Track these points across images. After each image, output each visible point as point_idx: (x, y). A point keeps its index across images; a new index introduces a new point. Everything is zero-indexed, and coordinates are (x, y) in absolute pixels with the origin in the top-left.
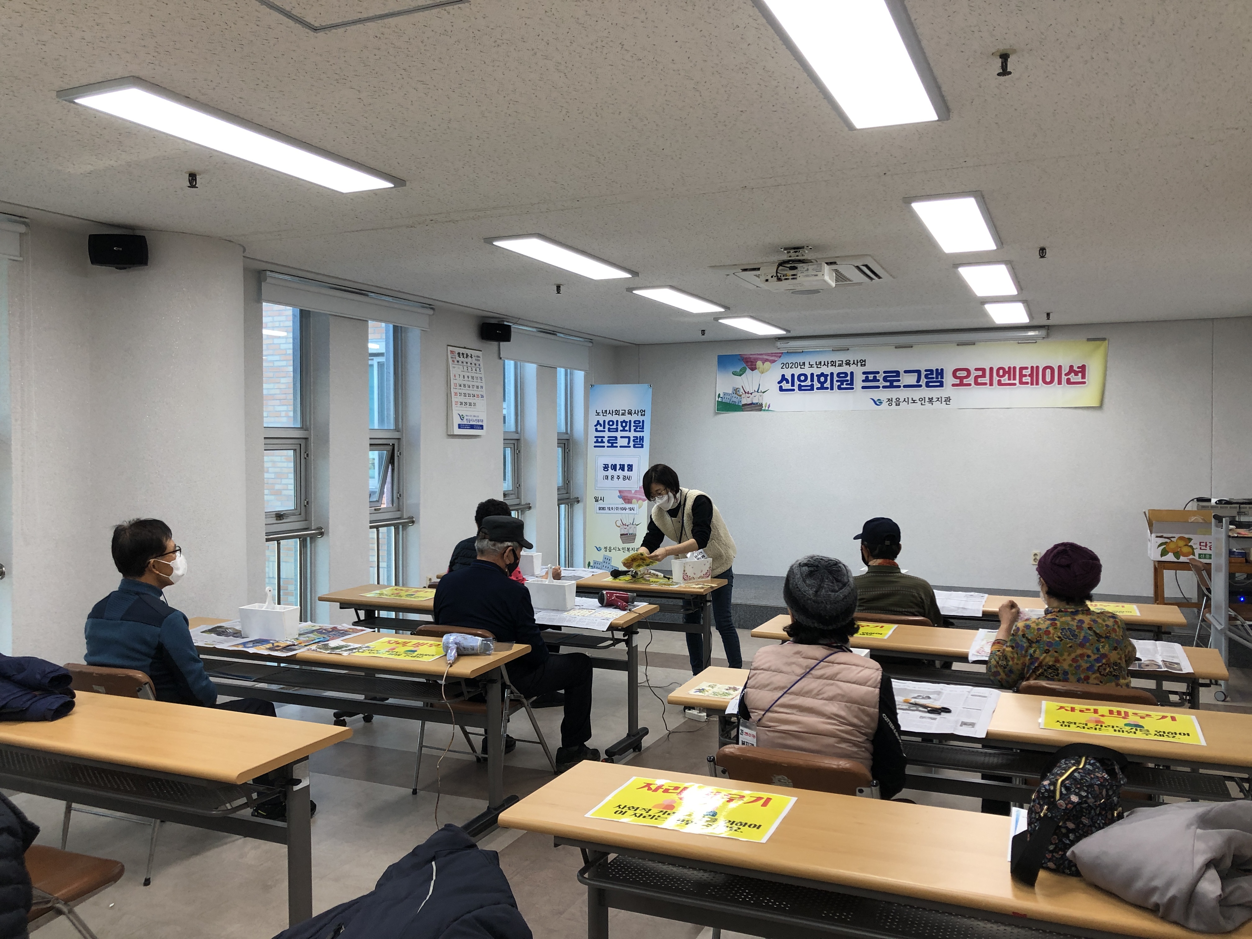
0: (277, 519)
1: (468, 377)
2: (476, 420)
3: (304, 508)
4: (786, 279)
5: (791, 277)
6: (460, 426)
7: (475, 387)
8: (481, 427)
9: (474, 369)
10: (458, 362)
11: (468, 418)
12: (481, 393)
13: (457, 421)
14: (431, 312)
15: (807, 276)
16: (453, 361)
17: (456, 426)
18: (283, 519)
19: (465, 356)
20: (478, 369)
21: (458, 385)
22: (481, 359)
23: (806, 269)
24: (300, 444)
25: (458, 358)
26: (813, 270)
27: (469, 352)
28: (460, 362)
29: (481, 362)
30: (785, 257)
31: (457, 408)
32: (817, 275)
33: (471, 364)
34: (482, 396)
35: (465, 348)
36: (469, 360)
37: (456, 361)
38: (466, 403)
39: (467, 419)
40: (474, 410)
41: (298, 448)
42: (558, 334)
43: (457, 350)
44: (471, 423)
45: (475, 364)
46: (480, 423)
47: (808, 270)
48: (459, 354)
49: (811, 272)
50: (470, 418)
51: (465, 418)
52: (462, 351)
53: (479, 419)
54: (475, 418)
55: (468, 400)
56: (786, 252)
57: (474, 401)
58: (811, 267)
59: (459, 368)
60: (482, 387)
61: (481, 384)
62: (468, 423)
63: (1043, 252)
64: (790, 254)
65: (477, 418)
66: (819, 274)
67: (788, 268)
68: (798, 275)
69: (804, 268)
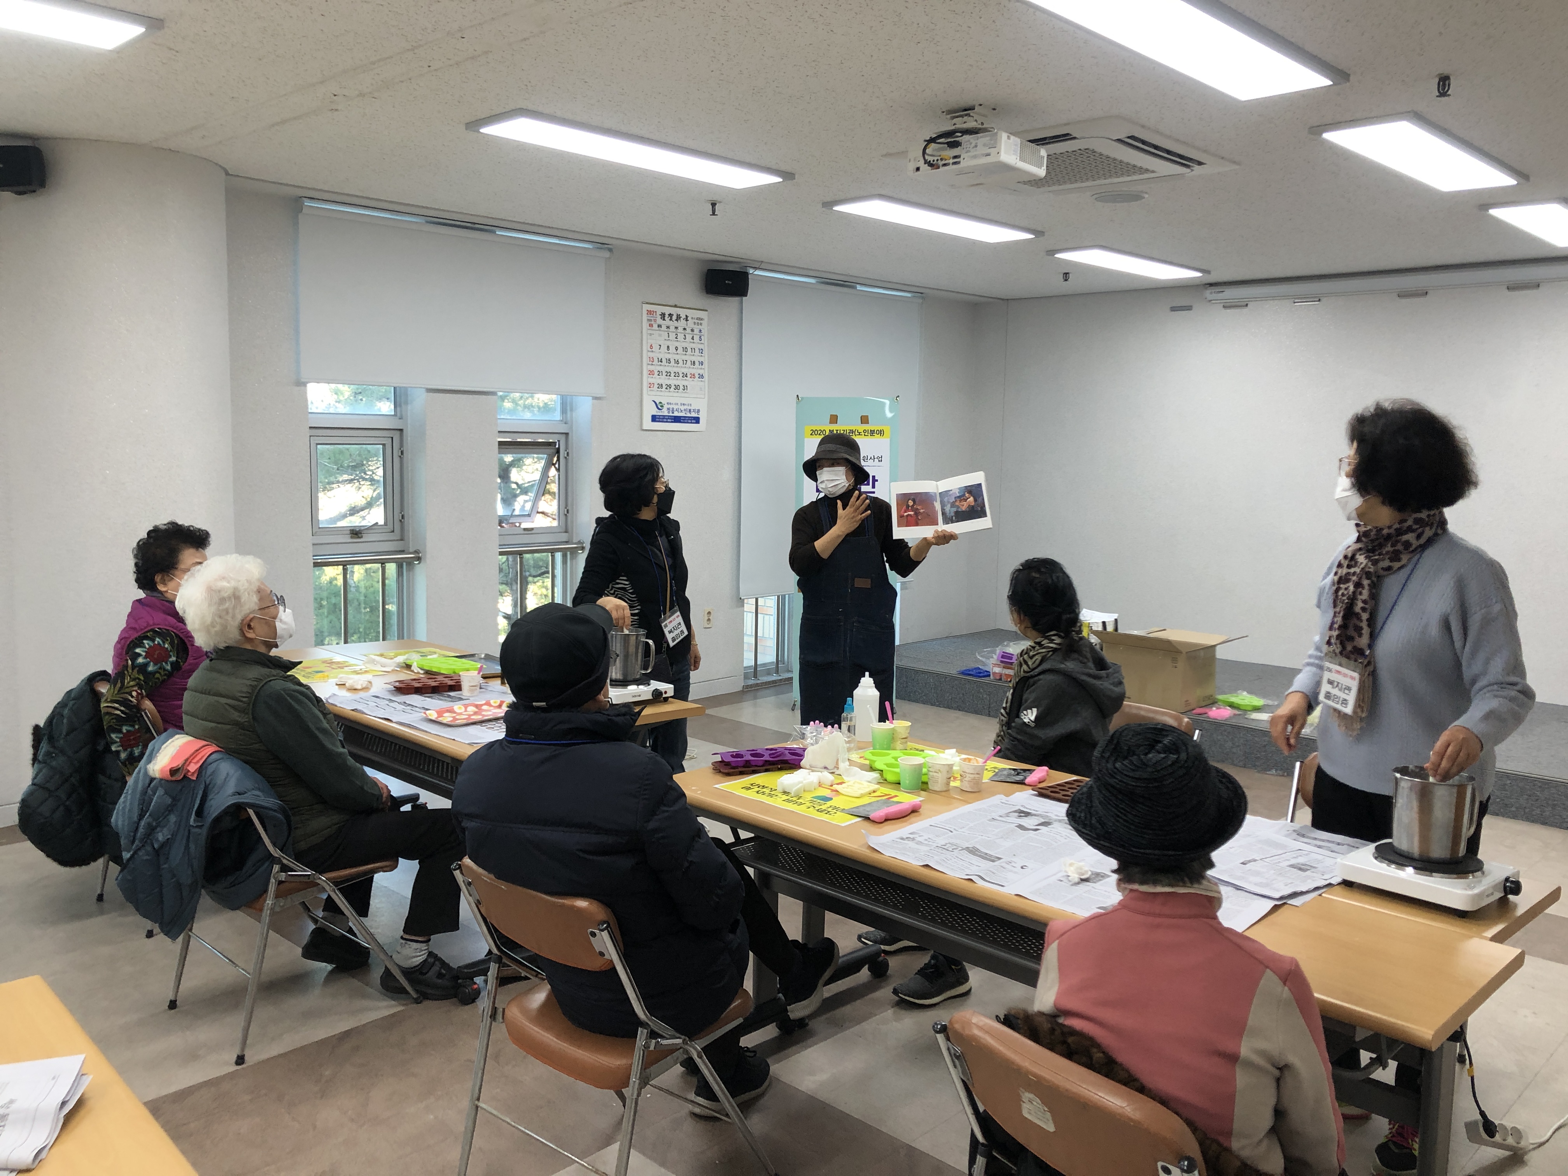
0: (352, 537)
1: (677, 349)
2: (685, 410)
3: (399, 523)
4: (945, 165)
5: (951, 161)
6: (654, 419)
7: (689, 362)
8: (697, 420)
9: (689, 337)
10: (660, 326)
11: (671, 407)
12: (701, 372)
13: (650, 410)
14: (607, 254)
15: (975, 157)
16: (651, 325)
17: (647, 419)
18: (362, 537)
19: (674, 318)
20: (696, 338)
21: (656, 360)
22: (705, 323)
23: (973, 145)
24: (392, 438)
25: (660, 321)
26: (984, 145)
27: (683, 313)
28: (664, 328)
29: (705, 327)
30: (947, 126)
31: (650, 393)
32: (988, 155)
33: (685, 329)
34: (701, 376)
35: (676, 306)
36: (682, 323)
37: (655, 326)
38: (669, 386)
39: (668, 409)
40: (683, 395)
41: (388, 442)
42: (859, 287)
43: (660, 310)
44: (676, 414)
45: (692, 330)
46: (693, 415)
47: (976, 146)
48: (663, 316)
49: (982, 150)
50: (675, 407)
51: (666, 406)
52: (667, 310)
53: (692, 408)
54: (683, 408)
55: (673, 381)
56: (949, 116)
57: (685, 383)
58: (981, 140)
59: (660, 335)
60: (702, 363)
61: (701, 359)
62: (671, 414)
63: (1444, 85)
64: (955, 120)
65: (689, 408)
66: (993, 151)
67: (946, 145)
68: (962, 157)
69: (971, 144)
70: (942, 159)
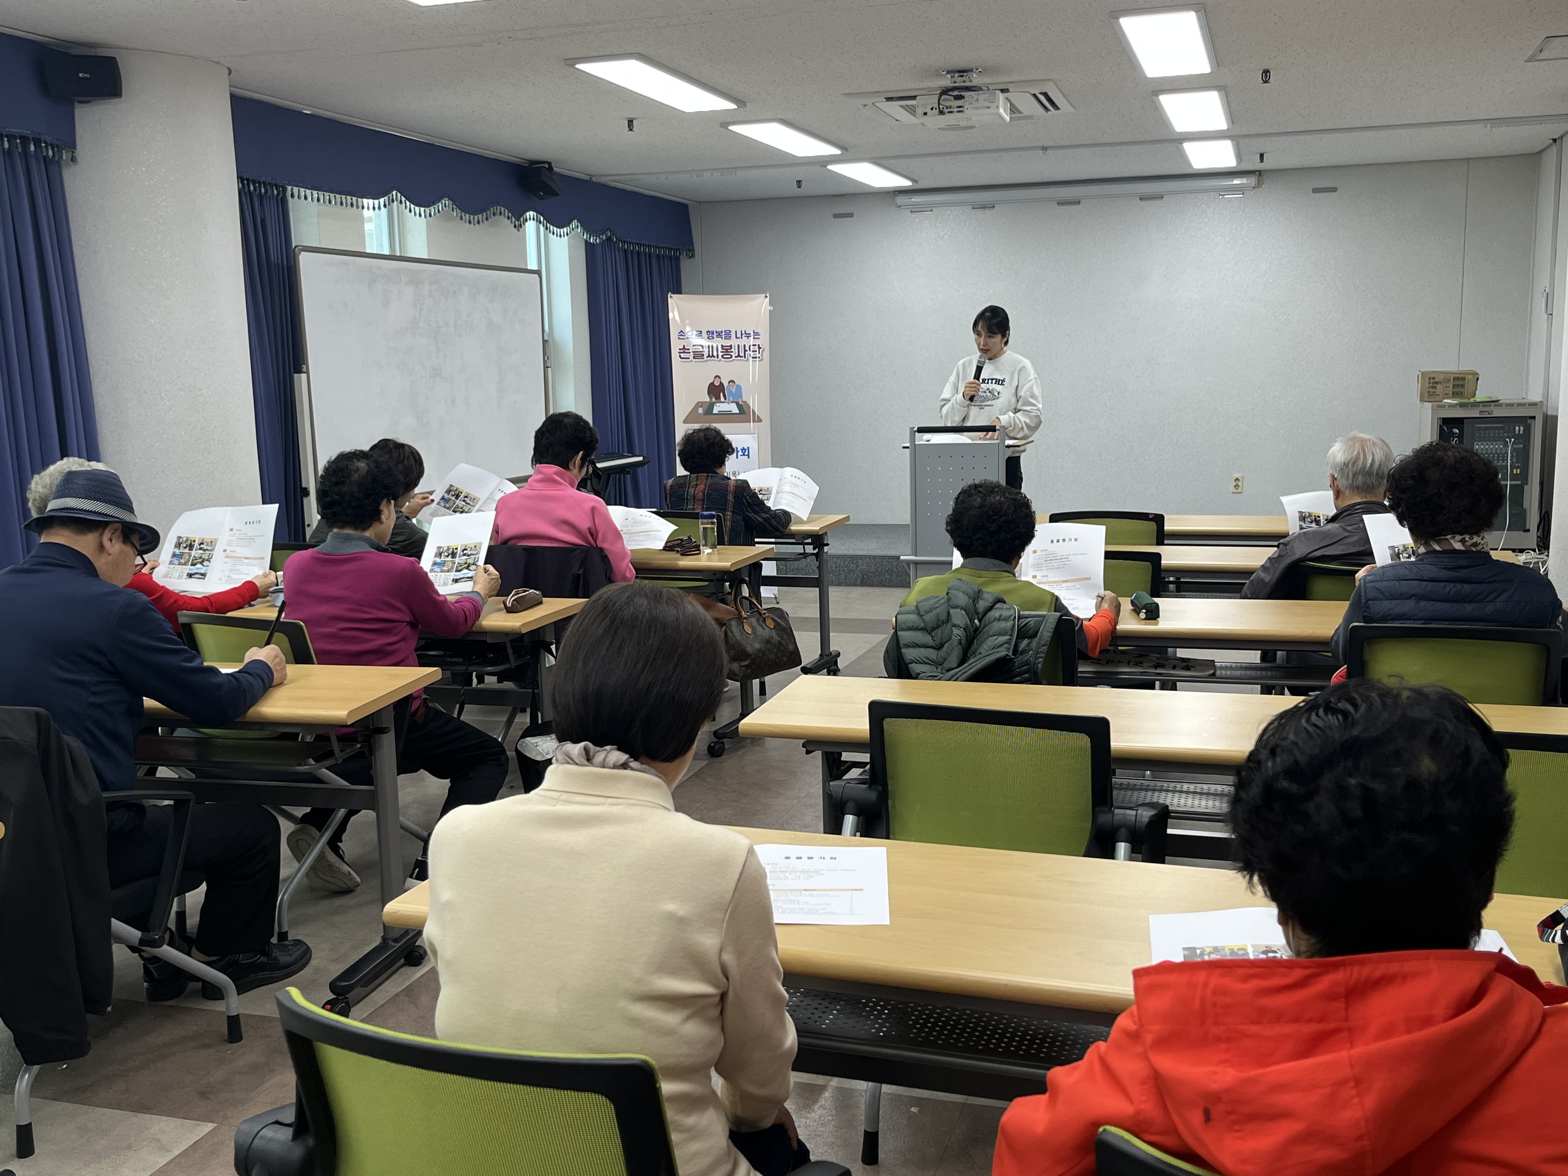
4: (951, 112)
5: (956, 110)
15: (977, 108)
23: (975, 98)
26: (985, 100)
30: (948, 83)
32: (988, 107)
47: (977, 100)
49: (982, 103)
56: (949, 76)
58: (982, 96)
63: (1266, 76)
64: (954, 80)
66: (993, 105)
67: (953, 98)
68: (966, 107)
69: (973, 98)
70: (947, 108)
